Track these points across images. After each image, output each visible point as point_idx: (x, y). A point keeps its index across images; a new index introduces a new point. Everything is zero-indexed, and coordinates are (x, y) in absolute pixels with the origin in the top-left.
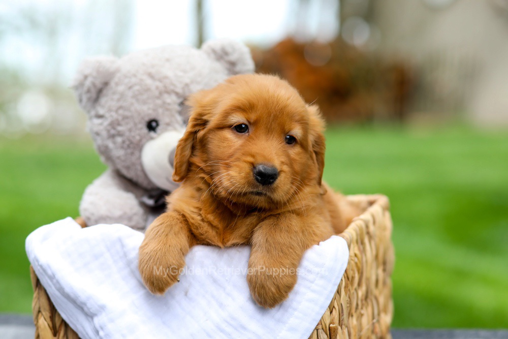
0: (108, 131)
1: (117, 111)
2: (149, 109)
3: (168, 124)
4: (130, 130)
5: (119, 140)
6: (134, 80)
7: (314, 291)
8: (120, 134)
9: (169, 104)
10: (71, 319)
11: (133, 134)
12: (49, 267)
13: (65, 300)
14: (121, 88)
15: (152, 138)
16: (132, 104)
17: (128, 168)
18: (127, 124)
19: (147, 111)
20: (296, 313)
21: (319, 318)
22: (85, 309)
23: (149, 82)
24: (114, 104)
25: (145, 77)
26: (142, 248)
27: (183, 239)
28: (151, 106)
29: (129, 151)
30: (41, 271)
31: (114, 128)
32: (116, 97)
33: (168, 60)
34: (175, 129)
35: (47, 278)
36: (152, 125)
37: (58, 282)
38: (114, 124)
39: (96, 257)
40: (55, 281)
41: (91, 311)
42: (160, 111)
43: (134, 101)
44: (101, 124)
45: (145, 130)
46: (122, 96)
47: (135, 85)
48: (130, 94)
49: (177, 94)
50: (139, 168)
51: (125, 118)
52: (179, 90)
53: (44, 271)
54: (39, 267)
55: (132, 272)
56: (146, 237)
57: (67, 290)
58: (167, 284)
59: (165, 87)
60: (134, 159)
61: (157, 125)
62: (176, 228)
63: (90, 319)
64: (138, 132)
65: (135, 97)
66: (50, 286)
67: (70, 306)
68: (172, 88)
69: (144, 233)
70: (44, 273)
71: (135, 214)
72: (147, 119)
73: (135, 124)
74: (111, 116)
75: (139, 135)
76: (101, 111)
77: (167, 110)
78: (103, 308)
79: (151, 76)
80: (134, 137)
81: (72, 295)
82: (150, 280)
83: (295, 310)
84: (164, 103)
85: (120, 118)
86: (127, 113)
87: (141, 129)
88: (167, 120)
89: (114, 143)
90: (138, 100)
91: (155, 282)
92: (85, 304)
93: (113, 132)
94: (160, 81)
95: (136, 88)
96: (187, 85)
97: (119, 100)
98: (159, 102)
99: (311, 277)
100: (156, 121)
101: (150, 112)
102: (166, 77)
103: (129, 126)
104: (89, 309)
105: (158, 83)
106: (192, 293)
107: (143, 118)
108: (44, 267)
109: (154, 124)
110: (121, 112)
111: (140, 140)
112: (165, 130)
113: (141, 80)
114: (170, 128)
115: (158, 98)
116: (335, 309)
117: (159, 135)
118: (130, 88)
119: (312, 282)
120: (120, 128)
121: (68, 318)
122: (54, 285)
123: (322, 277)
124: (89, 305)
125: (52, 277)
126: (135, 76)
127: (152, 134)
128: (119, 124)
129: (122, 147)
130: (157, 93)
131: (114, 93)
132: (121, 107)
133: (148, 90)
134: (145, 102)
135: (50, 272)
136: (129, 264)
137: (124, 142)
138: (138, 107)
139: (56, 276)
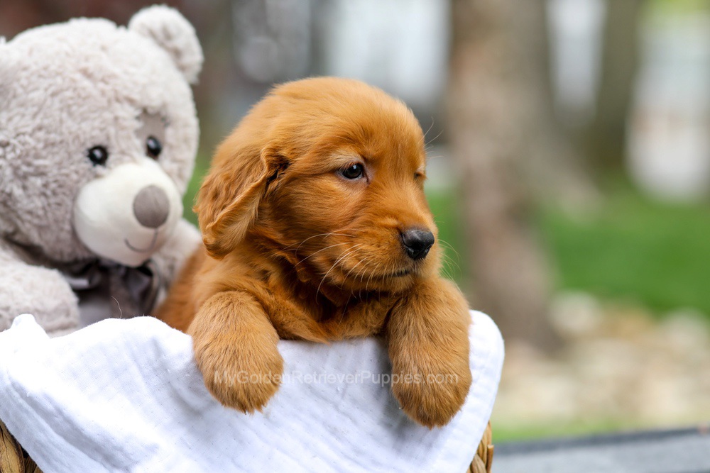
0: (16, 169)
1: (31, 135)
2: (93, 129)
3: (123, 153)
4: (60, 165)
5: (39, 182)
8: (40, 173)
9: (124, 119)
11: (64, 171)
13: (73, 451)
14: (37, 96)
15: (97, 176)
16: (61, 121)
18: (54, 154)
22: (119, 456)
23: (86, 83)
25: (78, 76)
28: (97, 123)
29: (53, 200)
30: (26, 406)
31: (29, 164)
34: (134, 160)
36: (99, 156)
37: (68, 421)
39: (117, 373)
41: (132, 457)
42: (112, 131)
43: (64, 115)
45: (88, 164)
49: (131, 101)
50: (67, 227)
51: (49, 144)
52: (136, 97)
53: (33, 404)
54: (21, 401)
57: (90, 431)
59: (116, 91)
61: (106, 154)
64: (73, 168)
66: (43, 430)
67: (82, 457)
68: (125, 93)
72: (90, 145)
73: (70, 155)
75: (77, 172)
77: (123, 128)
79: (87, 74)
80: (67, 175)
81: (98, 439)
85: (41, 145)
86: (53, 137)
87: (79, 162)
88: (124, 145)
89: (25, 188)
90: (70, 114)
92: (121, 449)
93: (24, 169)
97: (34, 116)
98: (108, 116)
101: (96, 133)
102: (114, 76)
103: (57, 159)
104: (126, 455)
105: (101, 85)
107: (83, 144)
110: (41, 134)
111: (78, 182)
112: (121, 162)
113: (73, 81)
114: (126, 158)
115: (103, 109)
118: (54, 95)
122: (55, 426)
124: (128, 449)
125: (53, 414)
126: (58, 74)
127: (99, 169)
128: (37, 157)
130: (104, 102)
131: (22, 105)
132: (40, 128)
135: (50, 407)
137: (46, 185)
138: (70, 125)
139: (64, 411)
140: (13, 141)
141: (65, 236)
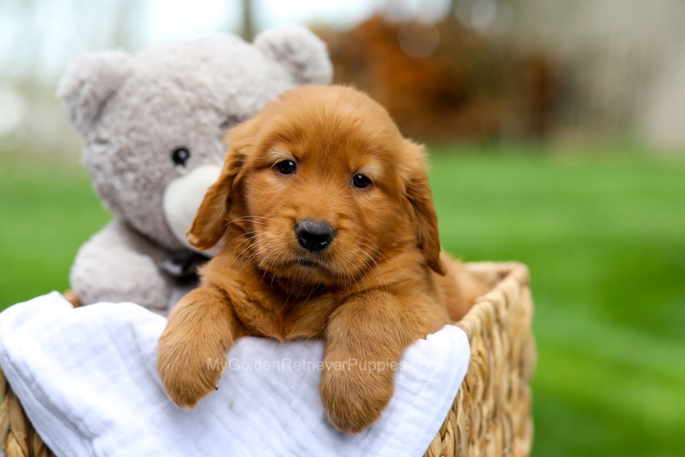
0: (115, 164)
1: (127, 134)
2: (175, 132)
3: (203, 155)
4: (147, 163)
5: (130, 177)
6: (153, 89)
7: (418, 408)
8: (132, 168)
9: (205, 125)
10: (57, 443)
11: (151, 168)
12: (26, 365)
13: (49, 414)
14: (134, 101)
15: (179, 176)
16: (150, 124)
17: (143, 219)
18: (143, 153)
19: (173, 135)
20: (391, 440)
21: (425, 447)
22: (81, 427)
24: (123, 124)
25: (170, 85)
26: (163, 339)
27: (224, 326)
28: (179, 128)
29: (145, 194)
30: (13, 371)
31: (123, 159)
32: (127, 113)
33: (204, 60)
35: (21, 381)
36: (180, 157)
37: (39, 387)
38: (123, 154)
39: (96, 351)
40: (34, 386)
41: (91, 429)
42: (192, 135)
43: (153, 119)
44: (104, 153)
45: (169, 164)
46: (136, 111)
47: (156, 95)
48: (147, 109)
49: (217, 110)
50: (159, 218)
51: (140, 144)
52: (220, 105)
53: (18, 371)
54: (10, 366)
55: (149, 375)
56: (169, 323)
57: (54, 399)
58: (201, 393)
59: (200, 99)
60: (152, 205)
61: (188, 155)
62: (215, 310)
63: (86, 442)
64: (158, 166)
65: (154, 113)
66: (27, 394)
67: (57, 423)
68: (210, 101)
69: (166, 316)
70: (17, 374)
71: (153, 288)
72: (172, 147)
73: (155, 154)
74: (119, 142)
75: (160, 170)
76: (105, 134)
77: (203, 133)
78: (109, 425)
79: (179, 83)
80: (152, 173)
81: (61, 407)
82: (175, 386)
83: (390, 434)
84: (198, 123)
85: (132, 145)
86: (143, 138)
87: (163, 161)
88: (203, 148)
89: (124, 181)
90: (159, 119)
91: (181, 389)
92: (81, 420)
93: (121, 165)
94: (193, 90)
95: (158, 100)
96: (232, 97)
97: (131, 118)
98: (190, 121)
99: (414, 386)
100: (186, 151)
101: (178, 136)
102: (201, 85)
103: (145, 157)
104: (86, 427)
105: (189, 94)
106: (239, 405)
107: (166, 146)
108: (17, 365)
109: (182, 155)
110: (134, 135)
111: (162, 178)
112: (199, 163)
113: (165, 89)
114: (207, 160)
115: (190, 115)
116: (449, 434)
117: (190, 171)
118: (148, 100)
119: (415, 394)
120: (132, 160)
121: (52, 441)
122: (33, 392)
123: (431, 387)
124: (87, 421)
125: (30, 381)
126: (155, 82)
127: (180, 169)
128: (131, 154)
129: (135, 188)
130: (187, 108)
131: (124, 107)
132: (133, 129)
133: (174, 103)
134: (169, 122)
135: (26, 374)
136: (143, 362)
137: (137, 180)
139: (36, 379)
140: (113, 140)
141: (161, 227)
